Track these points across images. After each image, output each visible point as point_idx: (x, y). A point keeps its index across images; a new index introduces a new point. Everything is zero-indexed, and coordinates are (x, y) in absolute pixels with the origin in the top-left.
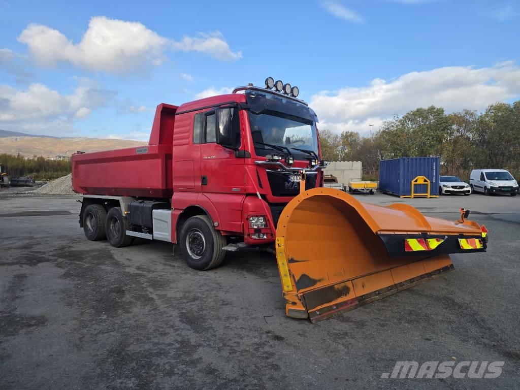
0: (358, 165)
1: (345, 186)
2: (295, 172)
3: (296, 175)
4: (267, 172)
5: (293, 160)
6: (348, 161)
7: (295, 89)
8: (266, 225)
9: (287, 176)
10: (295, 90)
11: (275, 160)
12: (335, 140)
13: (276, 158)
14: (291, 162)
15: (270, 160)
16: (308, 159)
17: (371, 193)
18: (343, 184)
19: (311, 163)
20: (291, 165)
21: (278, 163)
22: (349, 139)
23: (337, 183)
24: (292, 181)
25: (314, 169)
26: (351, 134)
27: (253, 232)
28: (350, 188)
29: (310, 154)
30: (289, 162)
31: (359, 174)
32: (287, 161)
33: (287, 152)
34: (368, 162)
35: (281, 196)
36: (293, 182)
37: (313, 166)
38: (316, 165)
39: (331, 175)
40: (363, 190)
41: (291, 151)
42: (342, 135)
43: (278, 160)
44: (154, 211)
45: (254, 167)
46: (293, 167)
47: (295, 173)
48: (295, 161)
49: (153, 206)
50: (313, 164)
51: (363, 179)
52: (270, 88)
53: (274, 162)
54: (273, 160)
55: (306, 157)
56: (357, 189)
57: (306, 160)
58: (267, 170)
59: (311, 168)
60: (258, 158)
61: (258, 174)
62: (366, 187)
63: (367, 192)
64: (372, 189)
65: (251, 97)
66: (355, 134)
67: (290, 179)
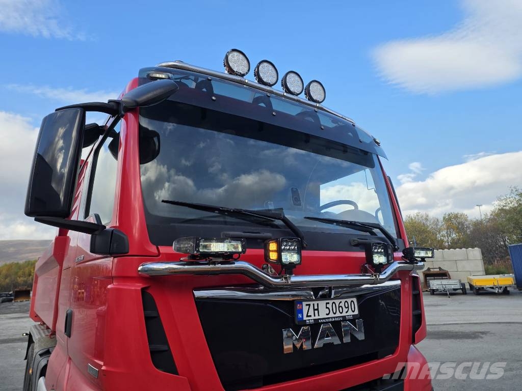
0: (476, 253)
1: (462, 282)
2: (322, 289)
3: (324, 297)
5: (300, 251)
6: (461, 248)
7: (315, 86)
10: (315, 89)
12: (437, 225)
13: (219, 247)
15: (194, 258)
17: (505, 292)
18: (460, 281)
20: (288, 269)
22: (454, 222)
23: (450, 278)
24: (310, 320)
25: (385, 275)
26: (456, 216)
28: (471, 286)
31: (480, 265)
34: (487, 250)
36: (316, 324)
37: (380, 268)
38: (389, 263)
39: (440, 268)
40: (492, 288)
42: (444, 218)
45: (136, 287)
47: (321, 292)
51: (487, 273)
52: (237, 75)
53: (214, 263)
54: (209, 257)
55: (356, 242)
56: (483, 288)
57: (358, 248)
58: (198, 294)
59: (372, 274)
60: (156, 253)
61: (151, 313)
62: (496, 284)
63: (500, 291)
64: (506, 287)
65: (152, 77)
66: (461, 215)
67: (300, 316)
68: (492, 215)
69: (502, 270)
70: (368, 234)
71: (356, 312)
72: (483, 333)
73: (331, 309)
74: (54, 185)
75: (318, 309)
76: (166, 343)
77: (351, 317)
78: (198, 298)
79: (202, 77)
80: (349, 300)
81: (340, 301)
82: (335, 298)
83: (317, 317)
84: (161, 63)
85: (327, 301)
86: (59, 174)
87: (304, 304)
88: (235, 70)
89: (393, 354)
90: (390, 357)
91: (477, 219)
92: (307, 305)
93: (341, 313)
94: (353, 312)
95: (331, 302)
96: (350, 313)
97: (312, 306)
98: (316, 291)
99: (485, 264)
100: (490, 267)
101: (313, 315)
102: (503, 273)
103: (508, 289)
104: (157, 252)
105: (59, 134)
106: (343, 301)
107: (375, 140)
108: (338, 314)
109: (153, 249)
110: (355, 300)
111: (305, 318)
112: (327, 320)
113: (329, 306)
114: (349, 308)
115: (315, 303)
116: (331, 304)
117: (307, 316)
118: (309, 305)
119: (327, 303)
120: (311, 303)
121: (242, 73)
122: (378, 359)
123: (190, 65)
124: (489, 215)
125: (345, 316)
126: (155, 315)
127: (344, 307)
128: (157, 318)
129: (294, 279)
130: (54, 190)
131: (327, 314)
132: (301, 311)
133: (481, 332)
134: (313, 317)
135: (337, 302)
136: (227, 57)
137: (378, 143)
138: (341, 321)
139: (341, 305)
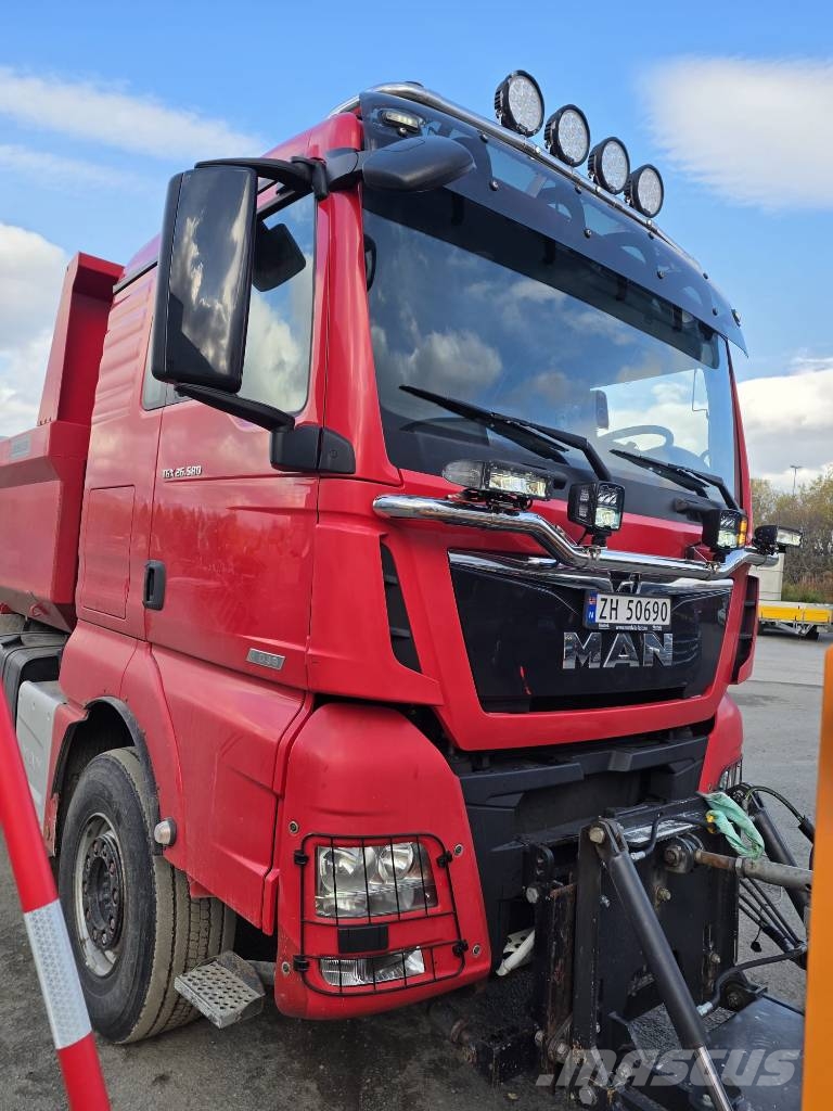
2: (625, 576)
3: (626, 591)
4: (455, 568)
5: (620, 508)
7: (647, 175)
8: (425, 893)
9: (579, 598)
10: (647, 185)
11: (506, 496)
13: (511, 483)
14: (605, 518)
15: (471, 497)
16: (693, 514)
17: (812, 635)
19: (710, 537)
20: (600, 536)
21: (525, 517)
24: (603, 624)
25: (726, 568)
27: (333, 949)
29: (702, 494)
30: (592, 515)
32: (583, 512)
33: (588, 467)
35: (534, 709)
36: (610, 632)
38: (737, 547)
40: (791, 625)
41: (611, 464)
43: (522, 502)
44: (27, 686)
45: (371, 533)
46: (612, 547)
47: (623, 583)
48: (629, 518)
49: (28, 664)
50: (725, 539)
51: (785, 597)
52: (520, 133)
53: (497, 510)
54: (495, 499)
55: (684, 506)
56: (773, 623)
57: (684, 517)
58: (455, 558)
59: (708, 563)
60: (396, 481)
61: (392, 579)
62: (799, 618)
63: (803, 632)
64: (815, 627)
65: (390, 121)
66: (760, 484)
67: (591, 615)
68: (812, 488)
69: (812, 595)
70: (694, 493)
71: (667, 622)
72: (766, 698)
73: (634, 610)
74: (186, 331)
75: (616, 609)
76: (408, 627)
77: (660, 628)
78: (453, 564)
79: (461, 129)
80: (660, 601)
81: (647, 600)
82: (642, 595)
83: (614, 621)
84: (382, 85)
85: (631, 598)
86: (195, 309)
87: (599, 597)
88: (518, 119)
89: (703, 692)
90: (698, 698)
91: (786, 492)
92: (603, 600)
93: (647, 620)
94: (664, 620)
95: (636, 600)
96: (659, 621)
97: (609, 601)
98: (617, 576)
99: (784, 581)
100: (792, 587)
101: (608, 617)
102: (813, 601)
103: (819, 630)
104: (398, 477)
105: (188, 229)
106: (653, 601)
107: (734, 312)
108: (642, 621)
109: (392, 472)
110: (668, 601)
111: (597, 620)
112: (627, 628)
113: (633, 606)
114: (658, 615)
115: (615, 598)
116: (635, 603)
117: (601, 617)
118: (605, 600)
119: (631, 601)
120: (609, 598)
121: (530, 130)
122: (682, 698)
123: (443, 99)
124: (807, 487)
125: (650, 627)
126: (395, 582)
127: (651, 610)
128: (397, 585)
129: (606, 554)
130: (188, 340)
131: (628, 619)
132: (593, 608)
133: (763, 697)
134: (608, 621)
135: (644, 601)
136: (505, 87)
137: (737, 320)
138: (643, 632)
139: (650, 607)
